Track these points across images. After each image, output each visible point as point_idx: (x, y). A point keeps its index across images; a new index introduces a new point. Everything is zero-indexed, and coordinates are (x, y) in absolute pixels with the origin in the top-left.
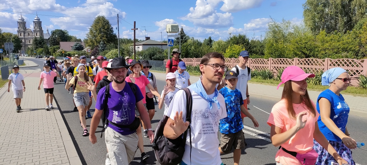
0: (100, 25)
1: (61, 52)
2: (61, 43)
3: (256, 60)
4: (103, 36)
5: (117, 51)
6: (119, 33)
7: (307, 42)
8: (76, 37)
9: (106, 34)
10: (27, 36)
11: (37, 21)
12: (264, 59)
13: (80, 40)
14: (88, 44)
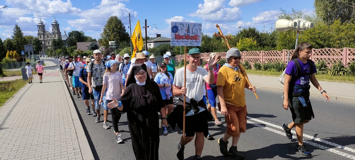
0: (113, 24)
1: (78, 52)
2: (78, 43)
3: (269, 52)
4: (116, 35)
5: (130, 49)
6: (131, 32)
7: (321, 32)
8: (91, 37)
9: (119, 33)
10: (46, 38)
11: (55, 23)
12: (277, 51)
13: (95, 40)
14: (103, 44)
